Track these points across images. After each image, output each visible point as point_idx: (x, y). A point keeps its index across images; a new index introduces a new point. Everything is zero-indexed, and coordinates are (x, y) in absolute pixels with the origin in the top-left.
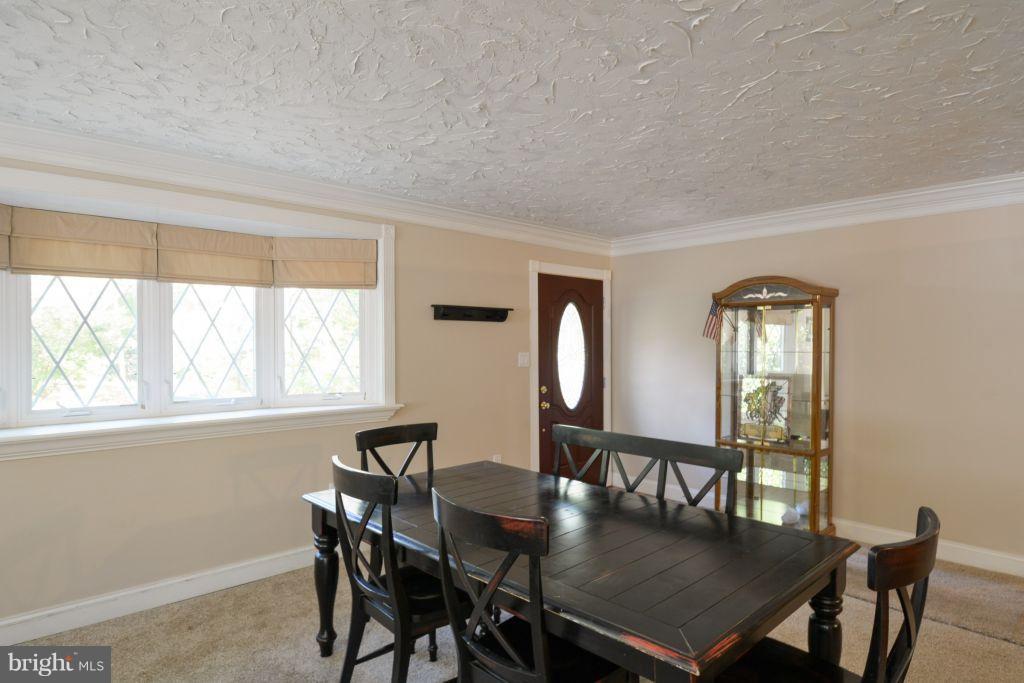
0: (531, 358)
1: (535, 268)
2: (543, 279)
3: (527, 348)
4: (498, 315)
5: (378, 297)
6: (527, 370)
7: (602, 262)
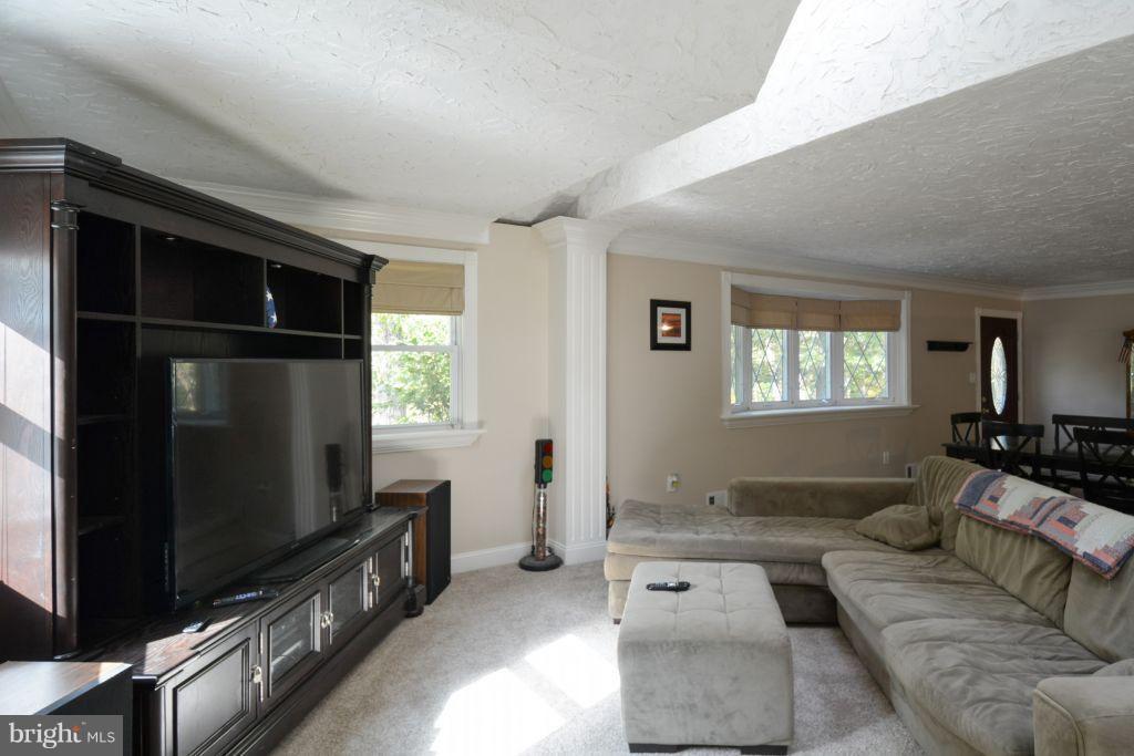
0: (976, 378)
1: (979, 313)
2: (984, 320)
3: (974, 371)
4: (961, 347)
5: (902, 337)
6: (974, 385)
7: (1015, 306)
